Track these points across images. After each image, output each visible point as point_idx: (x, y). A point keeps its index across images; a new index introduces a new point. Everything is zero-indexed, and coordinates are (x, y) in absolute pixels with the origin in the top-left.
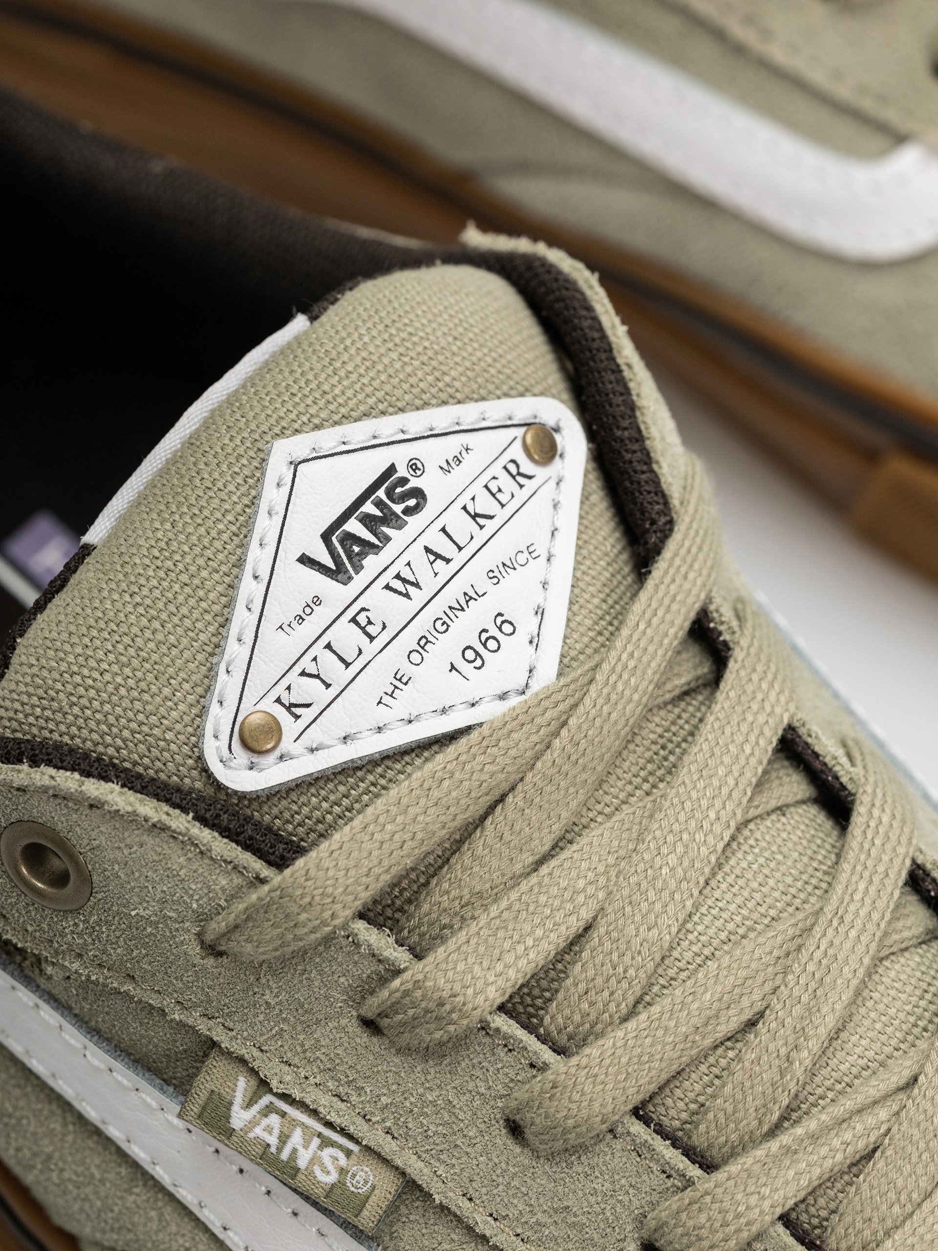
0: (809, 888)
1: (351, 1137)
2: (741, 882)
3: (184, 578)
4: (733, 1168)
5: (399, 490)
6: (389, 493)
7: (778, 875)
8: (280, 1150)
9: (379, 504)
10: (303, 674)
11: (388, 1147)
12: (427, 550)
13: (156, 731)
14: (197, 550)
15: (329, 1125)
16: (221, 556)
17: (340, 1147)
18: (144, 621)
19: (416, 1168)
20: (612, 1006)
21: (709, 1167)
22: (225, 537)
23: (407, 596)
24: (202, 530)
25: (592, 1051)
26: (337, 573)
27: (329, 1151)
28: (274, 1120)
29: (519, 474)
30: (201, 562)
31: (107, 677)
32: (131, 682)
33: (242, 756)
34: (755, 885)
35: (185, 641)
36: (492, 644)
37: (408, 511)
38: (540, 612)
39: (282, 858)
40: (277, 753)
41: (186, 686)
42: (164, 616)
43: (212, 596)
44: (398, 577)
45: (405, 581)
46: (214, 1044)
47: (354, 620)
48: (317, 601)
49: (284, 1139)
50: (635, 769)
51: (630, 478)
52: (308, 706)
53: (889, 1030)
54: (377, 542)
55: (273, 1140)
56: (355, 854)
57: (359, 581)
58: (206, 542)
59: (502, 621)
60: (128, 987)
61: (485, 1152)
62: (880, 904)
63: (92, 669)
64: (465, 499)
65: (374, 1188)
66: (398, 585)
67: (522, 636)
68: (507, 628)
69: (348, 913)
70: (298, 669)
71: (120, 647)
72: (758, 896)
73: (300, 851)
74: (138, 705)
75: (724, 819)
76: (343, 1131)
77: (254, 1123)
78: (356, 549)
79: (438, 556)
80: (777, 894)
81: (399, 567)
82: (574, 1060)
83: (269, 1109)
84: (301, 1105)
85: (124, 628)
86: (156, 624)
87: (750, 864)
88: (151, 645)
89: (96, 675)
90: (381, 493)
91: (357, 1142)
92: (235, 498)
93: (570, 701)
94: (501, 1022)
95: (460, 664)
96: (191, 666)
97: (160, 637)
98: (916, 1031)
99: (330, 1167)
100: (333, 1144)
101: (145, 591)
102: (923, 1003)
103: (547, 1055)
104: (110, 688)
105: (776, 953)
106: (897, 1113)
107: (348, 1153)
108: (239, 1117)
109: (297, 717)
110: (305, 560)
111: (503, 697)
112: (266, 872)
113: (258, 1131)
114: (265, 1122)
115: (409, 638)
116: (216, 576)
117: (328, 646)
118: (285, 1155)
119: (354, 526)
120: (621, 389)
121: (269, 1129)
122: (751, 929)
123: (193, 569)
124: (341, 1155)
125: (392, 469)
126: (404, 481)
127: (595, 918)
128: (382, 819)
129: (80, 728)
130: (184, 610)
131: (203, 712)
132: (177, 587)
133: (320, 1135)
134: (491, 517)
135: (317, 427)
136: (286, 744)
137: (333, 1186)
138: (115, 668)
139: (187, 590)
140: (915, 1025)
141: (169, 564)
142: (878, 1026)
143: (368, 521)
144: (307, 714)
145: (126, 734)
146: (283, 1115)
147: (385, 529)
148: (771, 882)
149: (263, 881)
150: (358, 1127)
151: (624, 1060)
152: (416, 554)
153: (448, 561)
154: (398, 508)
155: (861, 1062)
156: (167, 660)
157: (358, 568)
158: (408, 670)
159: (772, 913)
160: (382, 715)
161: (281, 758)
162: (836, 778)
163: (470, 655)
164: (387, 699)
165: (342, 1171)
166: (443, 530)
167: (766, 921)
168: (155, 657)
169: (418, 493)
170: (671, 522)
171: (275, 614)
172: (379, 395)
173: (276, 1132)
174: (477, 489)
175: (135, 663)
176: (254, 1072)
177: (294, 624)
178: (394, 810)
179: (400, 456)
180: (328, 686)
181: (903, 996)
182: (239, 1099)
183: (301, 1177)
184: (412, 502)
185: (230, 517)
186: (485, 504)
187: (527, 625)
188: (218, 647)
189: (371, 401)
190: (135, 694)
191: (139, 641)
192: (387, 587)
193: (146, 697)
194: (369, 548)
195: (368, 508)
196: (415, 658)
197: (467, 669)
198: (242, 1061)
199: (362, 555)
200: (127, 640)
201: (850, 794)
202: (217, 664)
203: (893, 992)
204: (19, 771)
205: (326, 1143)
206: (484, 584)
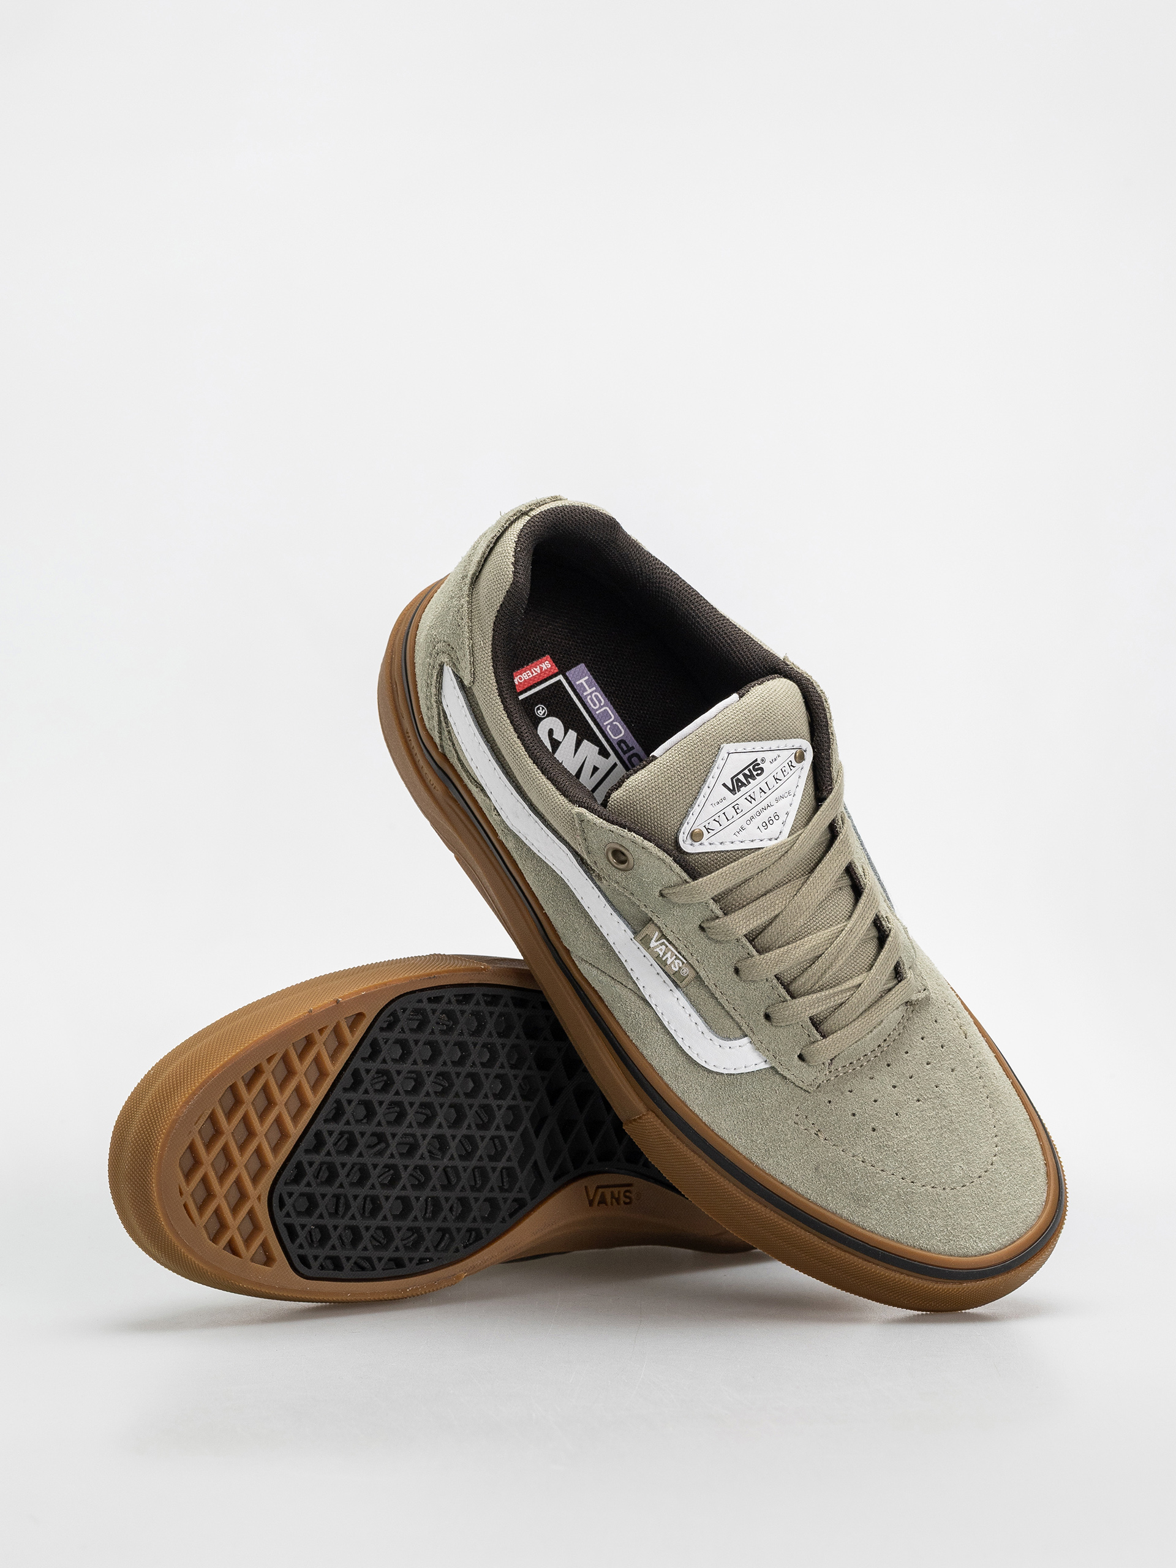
0: (843, 916)
1: (685, 959)
2: (824, 911)
3: (687, 781)
4: (801, 1000)
5: (756, 767)
6: (753, 767)
7: (835, 911)
8: (663, 957)
9: (750, 770)
10: (714, 820)
11: (696, 964)
12: (760, 788)
13: (665, 826)
14: (693, 773)
15: (679, 953)
16: (699, 777)
17: (681, 960)
18: (671, 791)
19: (702, 974)
20: (777, 942)
21: (793, 997)
22: (702, 771)
23: (751, 802)
24: (695, 767)
25: (768, 954)
26: (733, 791)
27: (678, 961)
28: (663, 947)
29: (792, 766)
30: (693, 777)
31: (655, 805)
32: (662, 809)
33: (689, 841)
34: (828, 913)
35: (682, 801)
36: (771, 822)
37: (758, 775)
38: (787, 814)
39: (695, 877)
40: (700, 842)
41: (678, 815)
42: (677, 791)
43: (693, 789)
44: (750, 796)
45: (751, 797)
46: (651, 920)
47: (733, 807)
48: (725, 798)
49: (665, 954)
50: (800, 866)
51: (823, 771)
52: (713, 830)
53: (856, 967)
54: (746, 783)
55: (661, 954)
56: (717, 881)
57: (739, 794)
58: (696, 771)
59: (776, 816)
60: (631, 897)
61: (725, 974)
62: (864, 928)
63: (650, 801)
64: (774, 773)
65: (688, 975)
66: (749, 798)
67: (780, 821)
68: (777, 818)
69: (709, 897)
70: (713, 818)
71: (661, 797)
72: (828, 917)
73: (701, 876)
74: (662, 817)
75: (824, 891)
76: (683, 956)
77: (657, 947)
78: (740, 784)
79: (763, 791)
80: (833, 917)
81: (751, 793)
82: (762, 956)
83: (663, 944)
84: (674, 946)
85: (664, 791)
86: (674, 793)
87: (828, 905)
88: (671, 799)
89: (651, 803)
90: (751, 767)
91: (686, 960)
92: (708, 759)
93: (790, 846)
94: (744, 940)
95: (761, 827)
96: (682, 809)
97: (674, 797)
98: (863, 969)
99: (677, 966)
100: (679, 959)
101: (673, 782)
102: (868, 960)
103: (755, 953)
104: (655, 809)
105: (829, 937)
106: (852, 994)
107: (683, 963)
108: (653, 944)
109: (709, 833)
110: (724, 785)
111: (770, 840)
112: (689, 880)
113: (658, 950)
114: (661, 947)
115: (748, 816)
116: (696, 783)
117: (724, 813)
118: (664, 959)
119: (741, 777)
120: (828, 741)
121: (661, 950)
122: (823, 927)
123: (690, 779)
124: (681, 963)
125: (756, 760)
126: (759, 764)
127: (779, 914)
128: (727, 872)
129: (641, 817)
130: (684, 791)
131: (681, 824)
132: (683, 783)
133: (676, 955)
134: (780, 780)
135: (737, 741)
136: (703, 840)
137: (676, 972)
138: (658, 803)
139: (687, 785)
140: (864, 967)
141: (682, 775)
142: (853, 965)
143: (745, 776)
144: (712, 833)
145: (656, 824)
146: (667, 947)
147: (749, 779)
148: (833, 913)
149: (688, 882)
150: (688, 957)
151: (777, 960)
152: (757, 789)
153: (765, 793)
154: (755, 773)
155: (845, 975)
156: (675, 805)
157: (739, 791)
158: (745, 826)
159: (831, 923)
160: (734, 838)
161: (701, 844)
162: (859, 882)
163: (764, 824)
164: (737, 833)
165: (680, 968)
166: (766, 783)
167: (828, 925)
168: (671, 803)
169: (762, 769)
170: (832, 789)
171: (712, 800)
172: (758, 734)
173: (663, 951)
174: (779, 770)
175: (665, 803)
176: (661, 931)
177: (716, 804)
178: (731, 870)
179: (759, 756)
180: (721, 825)
181: (862, 957)
182: (654, 939)
183: (667, 966)
184: (759, 772)
185: (705, 765)
186: (780, 776)
187: (783, 818)
188: (691, 806)
189: (755, 735)
190: (662, 813)
191: (668, 797)
192: (746, 798)
193: (665, 815)
194: (744, 785)
195: (746, 772)
196: (748, 822)
197: (762, 828)
198: (659, 928)
199: (741, 786)
200: (664, 795)
201: (862, 888)
202: (690, 811)
203: (860, 955)
204: (624, 831)
205: (677, 958)
206: (773, 803)
